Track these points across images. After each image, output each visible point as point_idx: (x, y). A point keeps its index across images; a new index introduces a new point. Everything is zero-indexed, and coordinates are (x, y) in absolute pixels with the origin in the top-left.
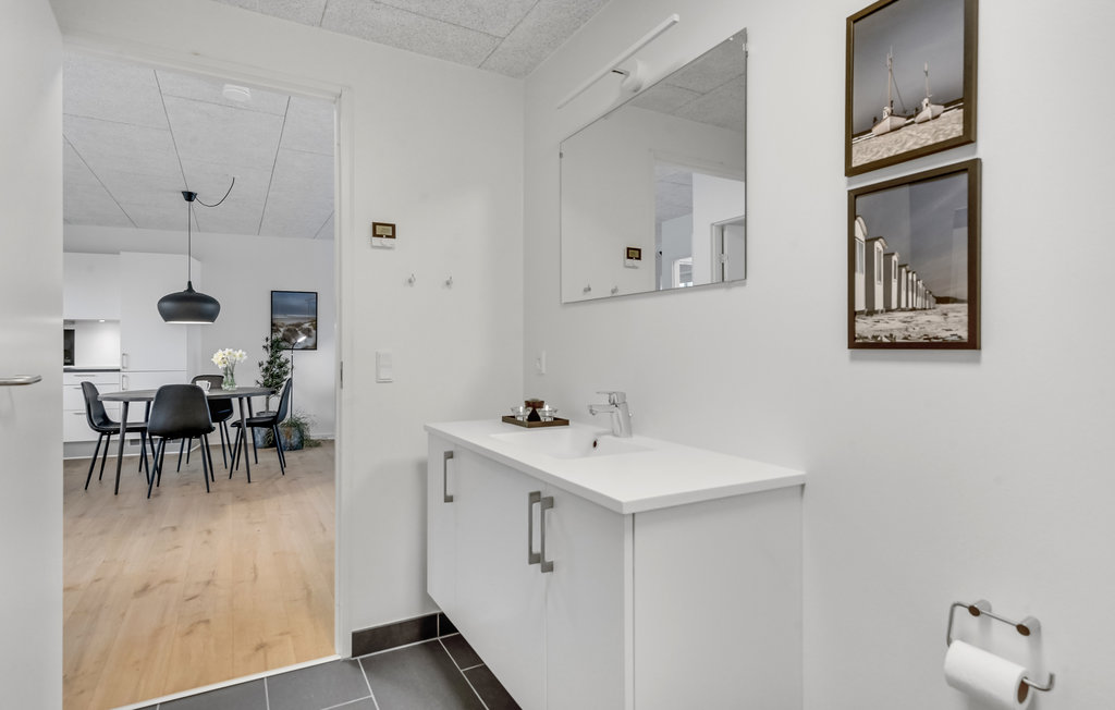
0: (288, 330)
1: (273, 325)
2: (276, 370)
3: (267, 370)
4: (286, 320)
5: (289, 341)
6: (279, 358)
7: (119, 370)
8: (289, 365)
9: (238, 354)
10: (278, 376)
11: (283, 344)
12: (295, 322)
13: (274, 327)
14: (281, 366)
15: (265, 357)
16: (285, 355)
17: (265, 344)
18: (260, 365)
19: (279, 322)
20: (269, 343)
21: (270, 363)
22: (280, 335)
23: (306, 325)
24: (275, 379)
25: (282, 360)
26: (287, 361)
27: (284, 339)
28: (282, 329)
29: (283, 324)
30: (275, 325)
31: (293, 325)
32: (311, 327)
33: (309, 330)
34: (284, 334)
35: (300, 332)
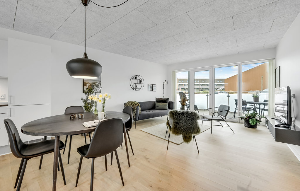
0: (90, 85)
7: (7, 105)
28: (88, 85)
29: (88, 82)
30: (85, 83)
31: (92, 83)
32: (99, 84)
33: (98, 85)
34: (88, 87)
35: (95, 86)
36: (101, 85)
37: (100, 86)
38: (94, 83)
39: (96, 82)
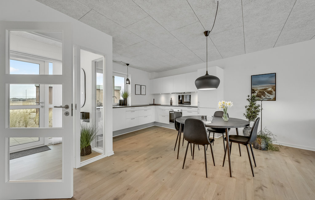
0: (259, 92)
1: (252, 90)
2: (253, 110)
3: (249, 109)
4: (259, 88)
5: (260, 97)
6: (255, 104)
7: (197, 107)
8: (260, 108)
9: (228, 103)
10: (254, 112)
11: (257, 98)
12: (263, 88)
13: (253, 91)
14: (256, 108)
15: (248, 104)
16: (258, 103)
17: (248, 98)
18: (246, 107)
19: (255, 89)
20: (250, 98)
21: (250, 106)
22: (255, 94)
23: (270, 89)
24: (252, 113)
25: (256, 105)
26: (259, 106)
27: (258, 96)
28: (256, 92)
29: (257, 89)
30: (253, 90)
31: (262, 89)
32: (272, 90)
33: (272, 92)
34: (257, 94)
35: (265, 93)
36: (275, 90)
37: (274, 92)
38: (265, 89)
39: (267, 88)
